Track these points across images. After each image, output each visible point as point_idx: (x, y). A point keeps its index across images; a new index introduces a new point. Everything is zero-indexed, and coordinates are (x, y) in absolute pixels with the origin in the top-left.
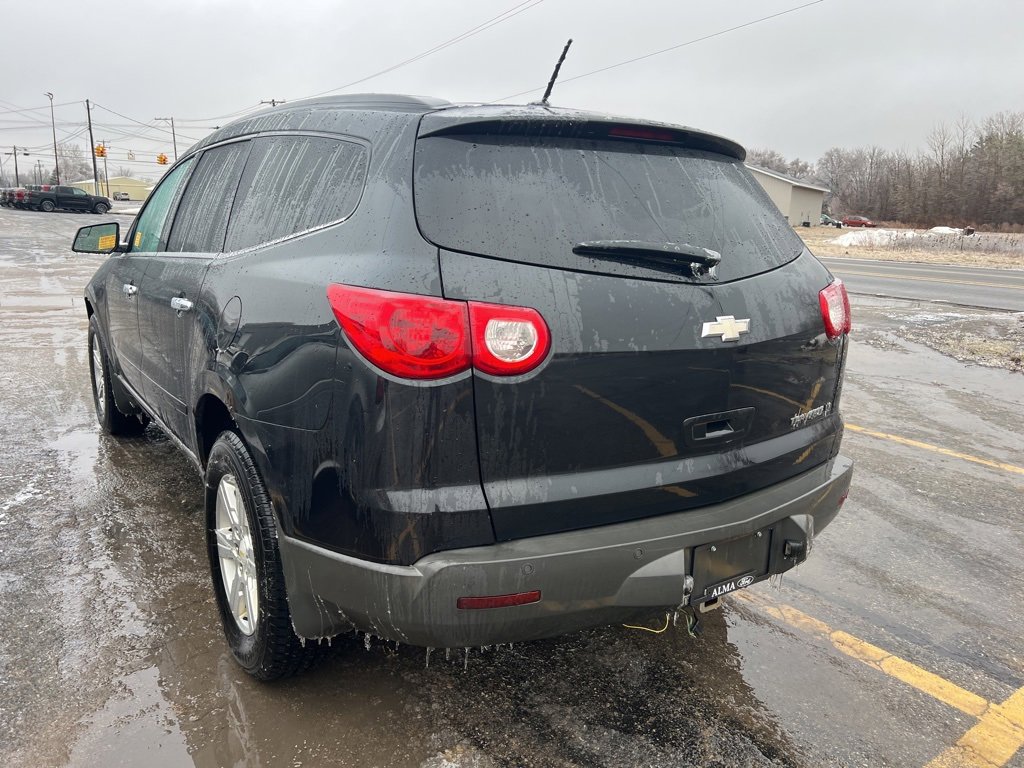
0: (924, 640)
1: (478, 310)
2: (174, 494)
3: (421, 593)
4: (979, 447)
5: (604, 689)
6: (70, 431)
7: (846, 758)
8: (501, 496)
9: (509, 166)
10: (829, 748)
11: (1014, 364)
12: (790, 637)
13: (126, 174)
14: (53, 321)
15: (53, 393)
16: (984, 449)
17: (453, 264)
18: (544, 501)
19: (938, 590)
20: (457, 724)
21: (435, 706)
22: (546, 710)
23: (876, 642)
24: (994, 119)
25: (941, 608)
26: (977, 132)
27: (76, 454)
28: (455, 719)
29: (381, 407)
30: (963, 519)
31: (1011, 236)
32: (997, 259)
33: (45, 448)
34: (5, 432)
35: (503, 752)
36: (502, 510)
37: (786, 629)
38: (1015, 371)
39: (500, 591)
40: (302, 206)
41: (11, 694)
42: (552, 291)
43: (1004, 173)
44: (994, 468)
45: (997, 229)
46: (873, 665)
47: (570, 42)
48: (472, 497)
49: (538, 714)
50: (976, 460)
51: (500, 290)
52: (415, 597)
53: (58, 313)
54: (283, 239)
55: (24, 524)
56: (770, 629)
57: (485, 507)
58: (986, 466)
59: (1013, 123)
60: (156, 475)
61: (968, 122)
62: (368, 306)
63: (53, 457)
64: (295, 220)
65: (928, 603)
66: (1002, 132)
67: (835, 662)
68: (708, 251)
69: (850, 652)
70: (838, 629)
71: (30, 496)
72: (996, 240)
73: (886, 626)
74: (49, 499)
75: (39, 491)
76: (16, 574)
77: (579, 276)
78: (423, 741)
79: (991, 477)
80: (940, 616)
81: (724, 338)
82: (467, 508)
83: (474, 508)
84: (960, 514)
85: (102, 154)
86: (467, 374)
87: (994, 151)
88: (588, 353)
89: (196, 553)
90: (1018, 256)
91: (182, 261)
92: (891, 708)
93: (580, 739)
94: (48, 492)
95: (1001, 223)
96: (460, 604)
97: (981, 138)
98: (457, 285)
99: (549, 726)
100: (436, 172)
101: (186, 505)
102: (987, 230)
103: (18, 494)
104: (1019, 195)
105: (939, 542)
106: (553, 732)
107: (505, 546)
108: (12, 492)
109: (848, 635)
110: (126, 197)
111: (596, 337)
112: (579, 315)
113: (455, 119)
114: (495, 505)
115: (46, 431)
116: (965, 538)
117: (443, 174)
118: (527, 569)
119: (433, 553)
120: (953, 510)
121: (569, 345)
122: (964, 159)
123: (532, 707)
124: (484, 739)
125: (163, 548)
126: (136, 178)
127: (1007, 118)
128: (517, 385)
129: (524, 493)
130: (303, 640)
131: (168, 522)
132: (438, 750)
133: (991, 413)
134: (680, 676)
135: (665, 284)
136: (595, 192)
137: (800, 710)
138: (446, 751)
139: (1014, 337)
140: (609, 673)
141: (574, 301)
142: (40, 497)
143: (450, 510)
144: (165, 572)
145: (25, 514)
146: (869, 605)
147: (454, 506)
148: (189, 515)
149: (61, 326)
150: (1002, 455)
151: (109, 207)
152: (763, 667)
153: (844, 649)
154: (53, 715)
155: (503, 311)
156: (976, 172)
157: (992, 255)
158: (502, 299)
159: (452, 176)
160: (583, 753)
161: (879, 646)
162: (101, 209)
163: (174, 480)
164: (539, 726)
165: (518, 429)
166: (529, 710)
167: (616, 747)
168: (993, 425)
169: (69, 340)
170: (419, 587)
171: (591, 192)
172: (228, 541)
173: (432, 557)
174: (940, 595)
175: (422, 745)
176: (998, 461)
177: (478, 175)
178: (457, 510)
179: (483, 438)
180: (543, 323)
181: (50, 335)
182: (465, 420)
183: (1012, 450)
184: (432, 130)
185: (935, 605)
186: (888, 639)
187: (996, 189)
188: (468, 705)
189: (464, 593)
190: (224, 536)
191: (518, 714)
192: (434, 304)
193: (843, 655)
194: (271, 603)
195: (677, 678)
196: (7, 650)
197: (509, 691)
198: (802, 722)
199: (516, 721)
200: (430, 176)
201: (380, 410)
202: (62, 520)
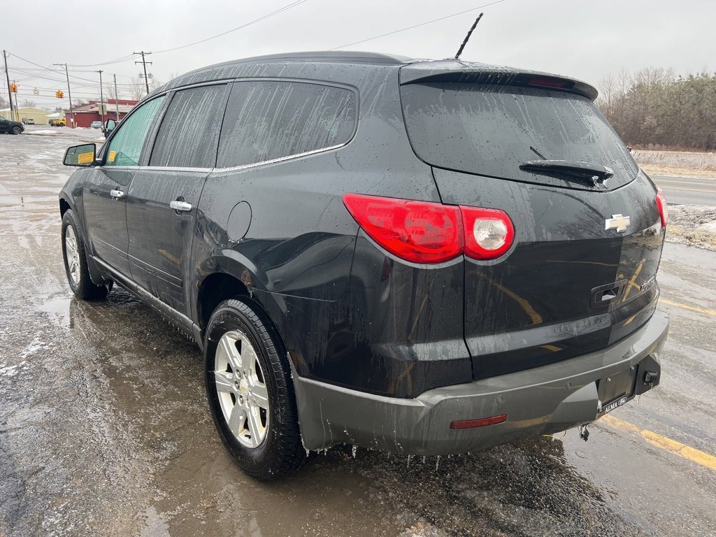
0: (703, 435)
1: (466, 211)
2: (146, 343)
3: (424, 418)
4: (687, 298)
5: (504, 477)
6: (51, 297)
7: (682, 519)
8: (478, 347)
9: (470, 105)
10: (668, 512)
11: (688, 241)
12: (614, 435)
13: (29, 105)
14: (8, 214)
15: (28, 269)
16: (691, 300)
17: (443, 177)
18: (506, 350)
19: (699, 399)
20: (412, 507)
21: (391, 494)
22: (469, 494)
23: (673, 437)
24: (643, 72)
25: (706, 412)
26: (631, 82)
27: (62, 315)
28: (408, 504)
29: (386, 284)
30: (696, 349)
31: (660, 152)
32: (651, 169)
33: (37, 310)
34: (2, 299)
35: (450, 526)
36: (480, 357)
37: (610, 430)
38: (690, 245)
39: (481, 415)
40: (296, 134)
41: (77, 498)
42: (513, 197)
43: (650, 109)
44: (702, 313)
45: (645, 148)
46: (675, 453)
47: (481, 15)
48: (459, 349)
49: (465, 498)
50: (688, 307)
51: (479, 197)
52: (418, 421)
53: (10, 208)
54: (282, 159)
55: (41, 368)
56: (600, 430)
57: (468, 356)
58: (696, 312)
59: (655, 75)
60: (127, 329)
61: (626, 74)
62: (384, 210)
63: (46, 317)
64: (291, 145)
65: (696, 409)
66: (647, 81)
67: (650, 452)
68: (606, 168)
69: (658, 445)
70: (644, 429)
71: (38, 347)
72: (649, 156)
73: (675, 426)
74: (54, 349)
75: (44, 343)
76: (49, 407)
77: (528, 186)
78: (391, 520)
79: (702, 319)
80: (707, 417)
81: (618, 230)
82: (456, 356)
83: (461, 356)
84: (693, 345)
85: (15, 90)
86: (460, 259)
87: (643, 94)
88: (539, 242)
89: (178, 387)
90: (665, 167)
91: (175, 174)
92: (698, 483)
93: (501, 514)
94: (51, 344)
95: (648, 144)
96: (452, 426)
97: (634, 86)
98: (450, 194)
99: (475, 506)
100: (420, 111)
101: (157, 351)
102: (639, 149)
103: (29, 347)
104: (659, 125)
105: (687, 365)
106: (479, 510)
107: (480, 383)
108: (25, 345)
109: (652, 433)
110: (30, 122)
111: (544, 231)
112: (532, 214)
113: (429, 71)
114: (475, 354)
115: (32, 298)
116: (703, 362)
117: (425, 112)
118: (500, 400)
119: (431, 389)
120: (687, 342)
121: (527, 237)
122: (623, 100)
123: (458, 492)
124: (434, 517)
125: (152, 384)
126: (37, 107)
127: (651, 71)
128: (493, 266)
129: (492, 345)
130: (308, 452)
131: (148, 364)
132: (405, 527)
133: (686, 275)
134: (551, 466)
135: (581, 191)
136: (527, 125)
137: (639, 487)
138: (412, 527)
139: (682, 222)
140: (503, 466)
141: (528, 204)
142: (46, 348)
143: (445, 358)
144: (160, 401)
145: (40, 361)
146: (658, 410)
147: (447, 355)
148: (162, 358)
149: (15, 219)
150: (704, 304)
151: (22, 130)
152: (604, 457)
153: (653, 442)
154: (114, 513)
155: (483, 212)
156: (631, 108)
157: (648, 166)
158: (481, 204)
159: (432, 113)
160: (506, 524)
161: (676, 440)
162: (17, 131)
163: (142, 332)
164: (468, 506)
165: (491, 299)
166: (457, 495)
167: (527, 519)
168: (691, 283)
169: (26, 229)
170: (422, 414)
171: (525, 125)
172: (228, 379)
173: (430, 392)
174: (701, 403)
175: (391, 523)
176: (703, 308)
177: (450, 112)
178: (450, 358)
179: (468, 306)
180: (511, 222)
181: (9, 225)
182: (457, 293)
183: (709, 301)
184: (411, 79)
185: (700, 409)
186: (679, 434)
187: (644, 120)
188: (413, 493)
189: (456, 417)
190: (225, 377)
191: (451, 498)
192: (436, 208)
193: (654, 447)
194: (283, 426)
195: (549, 467)
196: (62, 465)
197: (438, 482)
198: (644, 495)
199: (451, 504)
200: (415, 113)
201: (385, 287)
202: (70, 365)
